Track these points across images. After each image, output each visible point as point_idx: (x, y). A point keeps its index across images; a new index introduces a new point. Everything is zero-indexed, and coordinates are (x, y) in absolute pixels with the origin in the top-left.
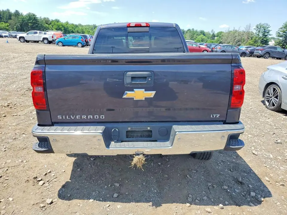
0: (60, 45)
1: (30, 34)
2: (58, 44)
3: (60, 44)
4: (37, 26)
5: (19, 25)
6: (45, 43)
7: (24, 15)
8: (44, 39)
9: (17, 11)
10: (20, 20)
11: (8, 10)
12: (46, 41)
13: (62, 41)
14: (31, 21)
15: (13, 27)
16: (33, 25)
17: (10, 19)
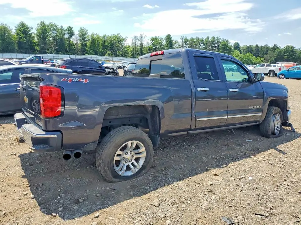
0: (281, 78)
1: (258, 67)
2: (279, 77)
3: (282, 76)
4: (293, 59)
5: (274, 59)
6: (270, 76)
7: (281, 48)
8: (270, 71)
9: (275, 45)
10: (276, 53)
11: (267, 45)
12: (271, 74)
13: (284, 74)
14: (288, 54)
15: (268, 61)
16: (290, 57)
17: (266, 54)
